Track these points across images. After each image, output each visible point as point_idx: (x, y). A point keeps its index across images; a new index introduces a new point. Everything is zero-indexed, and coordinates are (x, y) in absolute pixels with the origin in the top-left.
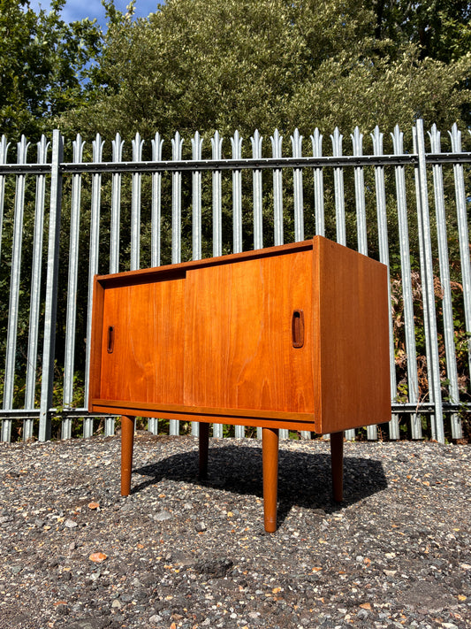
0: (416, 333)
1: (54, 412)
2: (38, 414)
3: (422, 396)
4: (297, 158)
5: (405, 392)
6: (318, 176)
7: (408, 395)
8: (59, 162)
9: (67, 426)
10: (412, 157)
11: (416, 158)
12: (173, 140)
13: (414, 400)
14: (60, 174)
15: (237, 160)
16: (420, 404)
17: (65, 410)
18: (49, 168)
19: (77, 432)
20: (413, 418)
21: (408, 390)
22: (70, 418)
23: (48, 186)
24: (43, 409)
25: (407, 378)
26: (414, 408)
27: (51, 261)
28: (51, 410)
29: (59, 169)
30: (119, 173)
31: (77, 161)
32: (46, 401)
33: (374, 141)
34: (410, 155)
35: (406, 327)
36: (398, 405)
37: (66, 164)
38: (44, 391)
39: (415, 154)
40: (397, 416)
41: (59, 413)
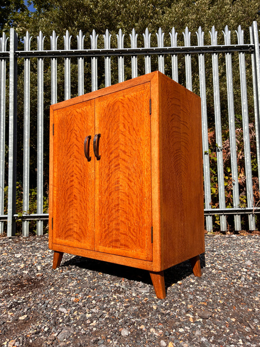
0: (251, 162)
1: (17, 217)
2: (6, 218)
3: (256, 203)
4: (174, 47)
5: (245, 201)
6: (188, 59)
7: (247, 203)
8: (15, 50)
9: (26, 226)
10: (250, 46)
11: (253, 47)
12: (91, 36)
13: (251, 206)
14: (15, 59)
15: (134, 48)
16: (255, 208)
17: (23, 215)
18: (8, 55)
19: (32, 229)
20: (250, 217)
21: (246, 200)
22: (27, 221)
23: (8, 67)
24: (9, 216)
25: (246, 192)
26: (251, 211)
27: (11, 117)
28: (15, 215)
29: (14, 55)
30: (55, 58)
31: (27, 49)
32: (11, 209)
33: (225, 36)
34: (249, 45)
35: (245, 158)
36: (240, 209)
37: (20, 52)
38: (10, 203)
39: (252, 44)
40: (239, 216)
41: (20, 218)
